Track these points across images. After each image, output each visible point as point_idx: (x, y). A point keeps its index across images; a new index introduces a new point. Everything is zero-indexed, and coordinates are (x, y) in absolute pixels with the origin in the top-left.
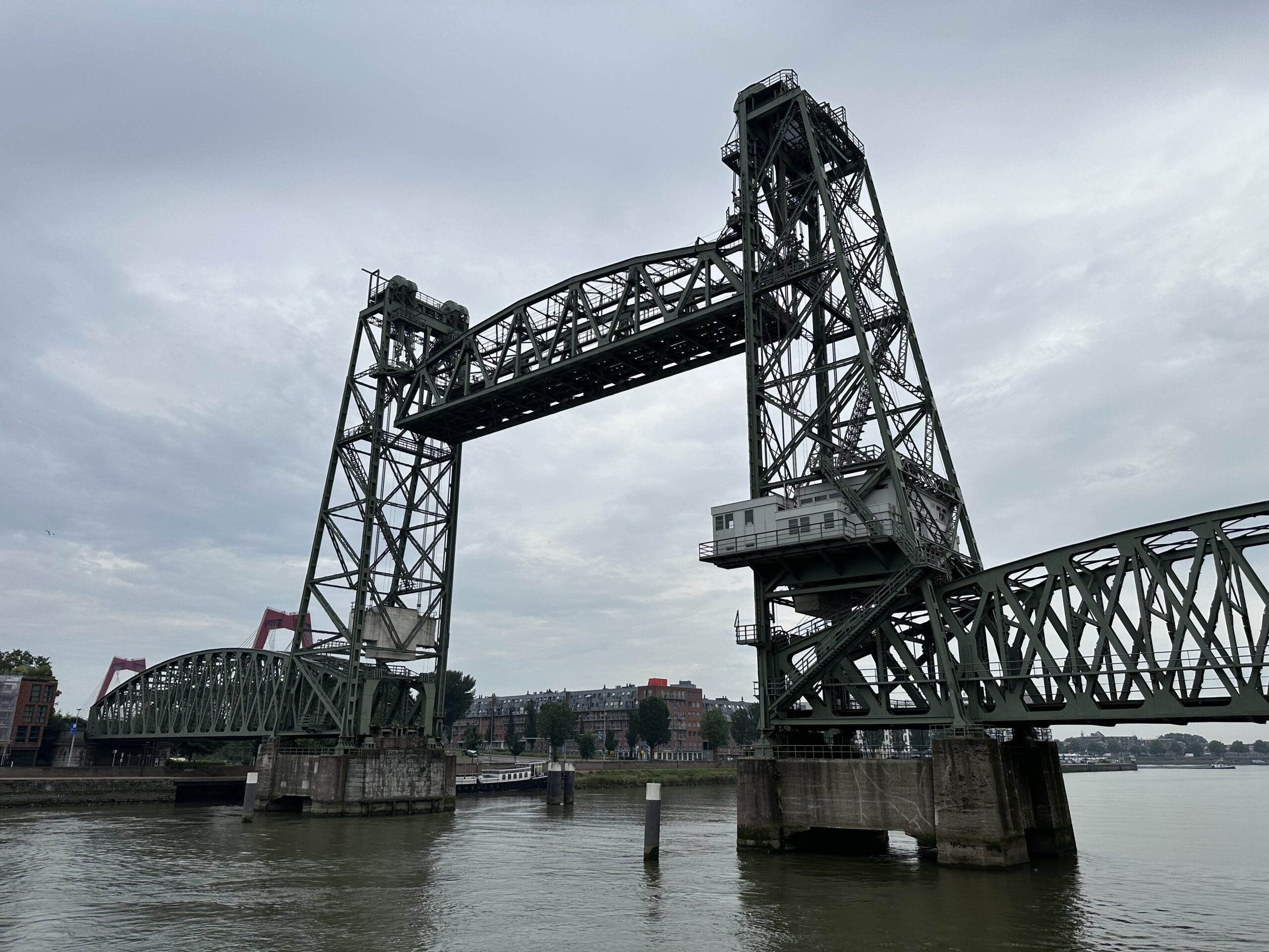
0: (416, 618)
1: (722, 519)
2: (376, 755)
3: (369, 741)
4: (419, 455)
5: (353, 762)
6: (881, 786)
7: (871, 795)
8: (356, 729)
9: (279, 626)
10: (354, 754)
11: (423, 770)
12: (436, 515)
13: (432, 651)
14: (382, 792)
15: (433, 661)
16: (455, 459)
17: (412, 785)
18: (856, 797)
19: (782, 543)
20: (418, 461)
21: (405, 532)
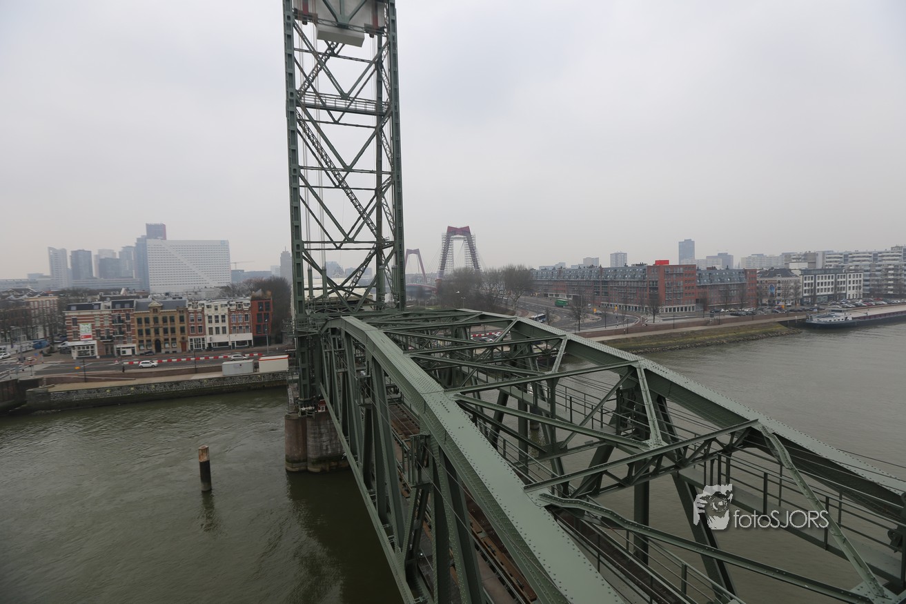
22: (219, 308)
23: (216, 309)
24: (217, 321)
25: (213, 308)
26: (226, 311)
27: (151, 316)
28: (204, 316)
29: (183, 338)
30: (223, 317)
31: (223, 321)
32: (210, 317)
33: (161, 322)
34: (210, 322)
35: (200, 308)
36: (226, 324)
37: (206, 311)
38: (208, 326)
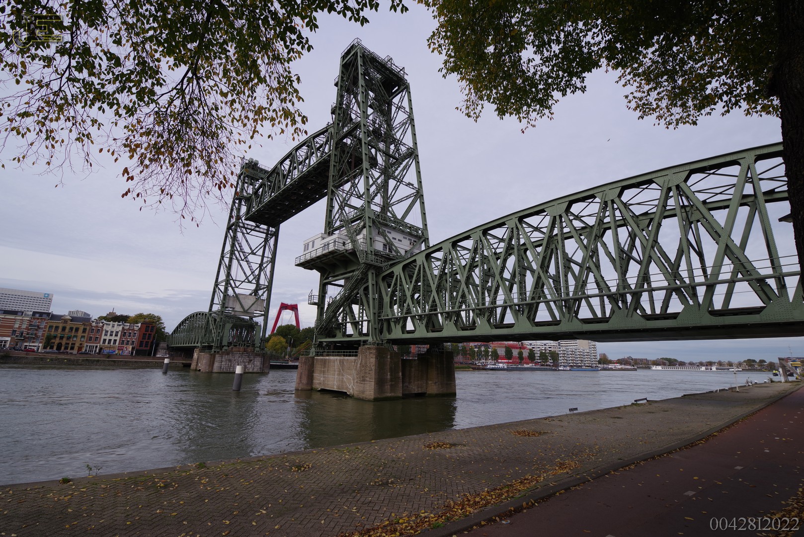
0: (255, 300)
1: (306, 247)
2: (228, 354)
3: (225, 348)
4: (267, 234)
5: (217, 356)
6: (342, 369)
7: (339, 375)
8: (221, 343)
9: (286, 309)
10: (218, 352)
11: (251, 361)
12: (268, 257)
13: (263, 313)
14: (230, 369)
15: (263, 317)
16: (276, 235)
17: (245, 367)
18: (335, 375)
19: (318, 255)
20: (267, 236)
21: (261, 265)
22: (116, 326)
23: (113, 327)
24: (111, 335)
25: (111, 325)
26: (120, 328)
27: (61, 326)
28: (102, 330)
29: (81, 344)
30: (117, 332)
31: (116, 335)
32: (107, 332)
33: (67, 330)
34: (106, 335)
35: (101, 324)
36: (118, 338)
37: (105, 327)
38: (103, 337)
